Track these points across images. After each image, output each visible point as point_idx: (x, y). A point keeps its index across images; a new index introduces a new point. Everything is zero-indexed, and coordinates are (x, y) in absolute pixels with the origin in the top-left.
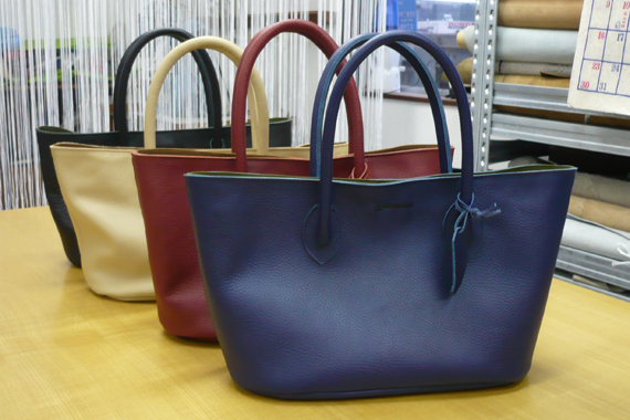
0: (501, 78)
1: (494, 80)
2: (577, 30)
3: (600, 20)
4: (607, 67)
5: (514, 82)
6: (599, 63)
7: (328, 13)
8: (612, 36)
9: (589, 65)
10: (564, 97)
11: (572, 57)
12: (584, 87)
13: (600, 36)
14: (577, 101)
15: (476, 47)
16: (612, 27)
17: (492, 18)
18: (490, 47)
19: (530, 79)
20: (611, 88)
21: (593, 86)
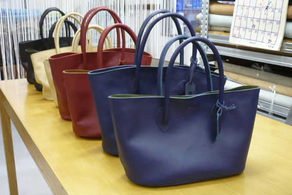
0: (211, 32)
1: (208, 33)
2: (232, 15)
3: (239, 13)
4: (241, 29)
5: (215, 33)
6: (239, 28)
7: (154, 5)
8: (243, 18)
9: (236, 28)
10: (228, 39)
11: (231, 25)
12: (234, 36)
13: (240, 19)
14: (232, 41)
15: (202, 21)
16: (243, 16)
17: (207, 11)
18: (206, 21)
19: (220, 33)
20: (243, 37)
21: (237, 36)
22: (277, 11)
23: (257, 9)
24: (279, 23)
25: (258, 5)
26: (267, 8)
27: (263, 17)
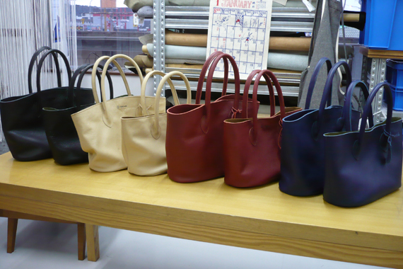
0: (169, 65)
1: (165, 66)
3: (214, 45)
16: (219, 47)
17: (162, 42)
18: (162, 53)
19: (180, 66)
22: (259, 43)
23: (236, 41)
24: (261, 53)
25: (237, 36)
26: (247, 40)
27: (244, 48)
